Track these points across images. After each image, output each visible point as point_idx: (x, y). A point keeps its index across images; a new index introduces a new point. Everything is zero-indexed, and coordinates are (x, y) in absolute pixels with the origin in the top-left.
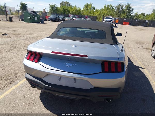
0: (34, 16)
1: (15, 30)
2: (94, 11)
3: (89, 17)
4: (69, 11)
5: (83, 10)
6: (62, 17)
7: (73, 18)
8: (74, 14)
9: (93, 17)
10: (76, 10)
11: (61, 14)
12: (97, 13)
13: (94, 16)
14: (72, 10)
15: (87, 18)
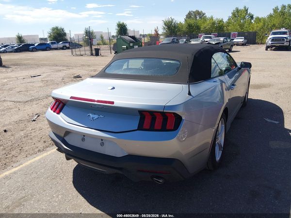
0: (131, 44)
1: (96, 69)
2: (253, 21)
3: (240, 35)
4: (198, 28)
5: (229, 23)
6: (185, 40)
7: (206, 40)
8: (208, 32)
9: (249, 33)
10: (214, 23)
11: (184, 34)
12: (258, 25)
13: (251, 31)
14: (205, 25)
15: (235, 36)
